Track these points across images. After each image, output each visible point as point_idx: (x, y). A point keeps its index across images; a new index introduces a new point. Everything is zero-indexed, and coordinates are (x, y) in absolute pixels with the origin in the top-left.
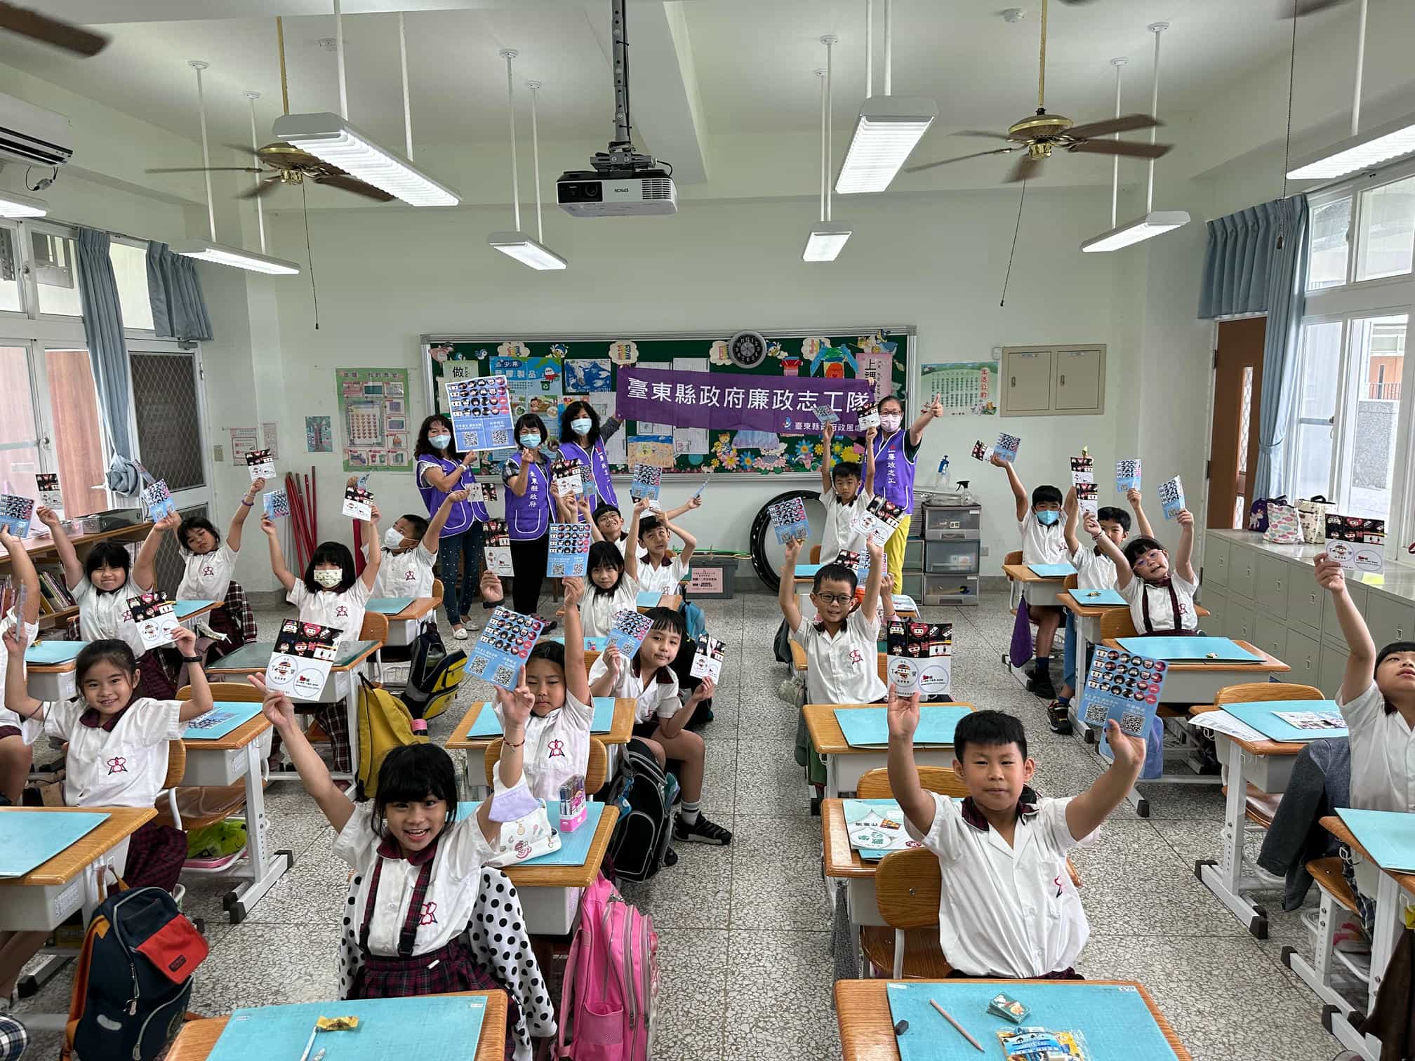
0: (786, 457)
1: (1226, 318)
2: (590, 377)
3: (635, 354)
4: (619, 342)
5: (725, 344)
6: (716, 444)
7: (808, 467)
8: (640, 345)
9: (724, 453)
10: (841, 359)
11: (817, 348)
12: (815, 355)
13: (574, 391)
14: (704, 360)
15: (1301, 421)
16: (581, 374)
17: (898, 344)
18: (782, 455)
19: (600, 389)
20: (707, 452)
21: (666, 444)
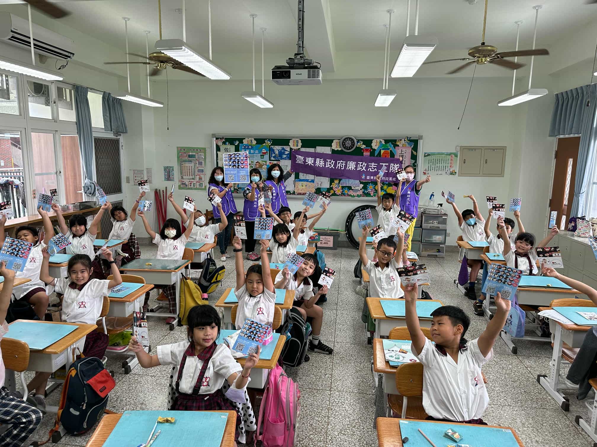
0: (363, 190)
1: (562, 136)
2: (281, 154)
3: (300, 144)
4: (293, 139)
5: (339, 141)
6: (333, 184)
7: (372, 195)
8: (302, 141)
9: (336, 188)
10: (388, 149)
11: (378, 144)
12: (377, 146)
13: (274, 159)
14: (329, 148)
15: (594, 183)
16: (277, 152)
17: (414, 143)
18: (361, 189)
19: (285, 159)
20: (328, 187)
21: (312, 183)
